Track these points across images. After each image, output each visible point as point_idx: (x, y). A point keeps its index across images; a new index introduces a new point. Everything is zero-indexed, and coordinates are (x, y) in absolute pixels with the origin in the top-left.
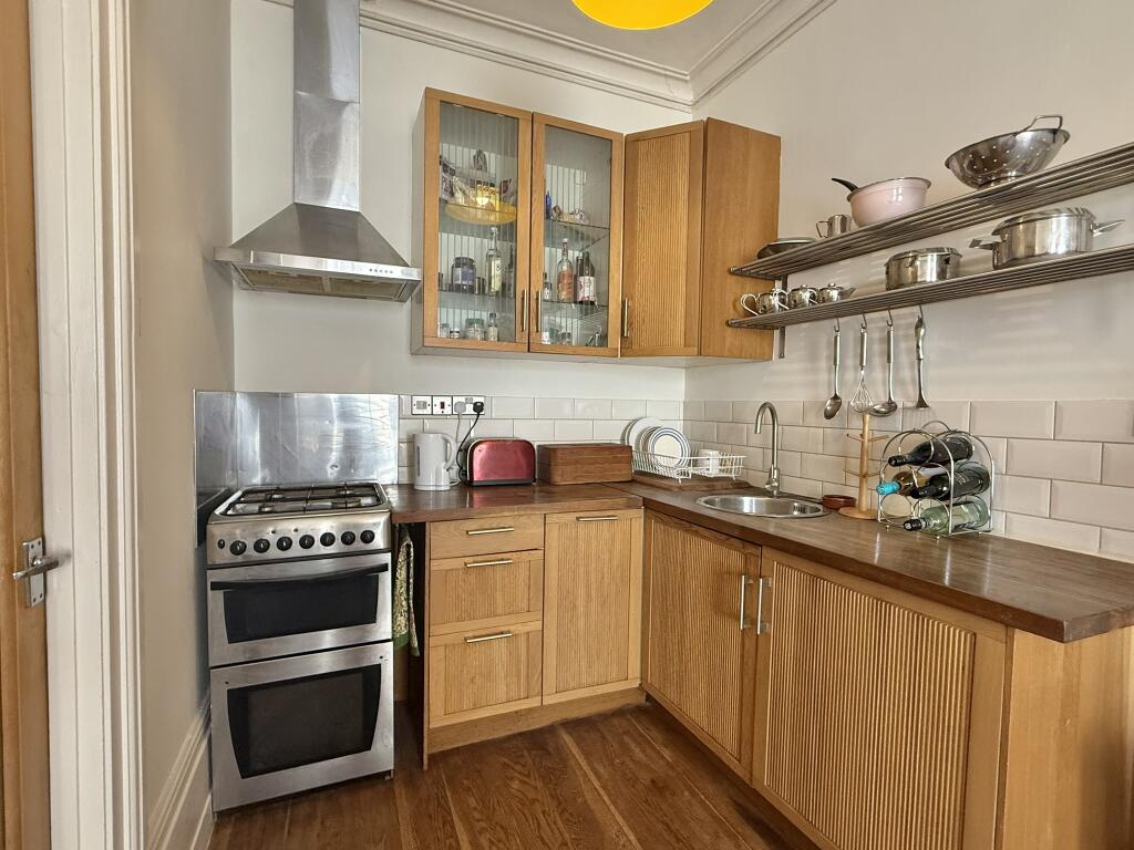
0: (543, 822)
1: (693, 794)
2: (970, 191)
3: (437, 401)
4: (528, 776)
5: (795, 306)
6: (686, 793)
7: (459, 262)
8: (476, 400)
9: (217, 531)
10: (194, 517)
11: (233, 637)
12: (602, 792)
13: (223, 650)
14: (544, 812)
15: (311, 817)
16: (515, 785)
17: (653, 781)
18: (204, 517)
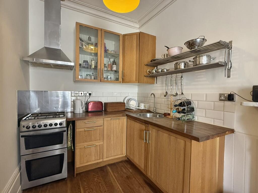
0: (101, 187)
1: (135, 178)
2: (189, 50)
3: (80, 93)
4: (99, 177)
5: (158, 73)
6: (134, 179)
7: (84, 61)
8: (89, 92)
9: (22, 123)
10: (17, 120)
11: (26, 149)
12: (115, 179)
13: (24, 151)
14: (101, 185)
15: (46, 190)
16: (96, 179)
17: (127, 176)
18: (19, 121)
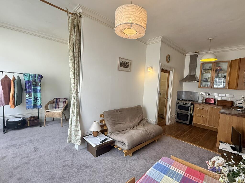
3: (203, 93)
4: (201, 130)
8: (209, 93)
9: (178, 101)
11: (178, 109)
13: (177, 110)
18: (177, 100)
